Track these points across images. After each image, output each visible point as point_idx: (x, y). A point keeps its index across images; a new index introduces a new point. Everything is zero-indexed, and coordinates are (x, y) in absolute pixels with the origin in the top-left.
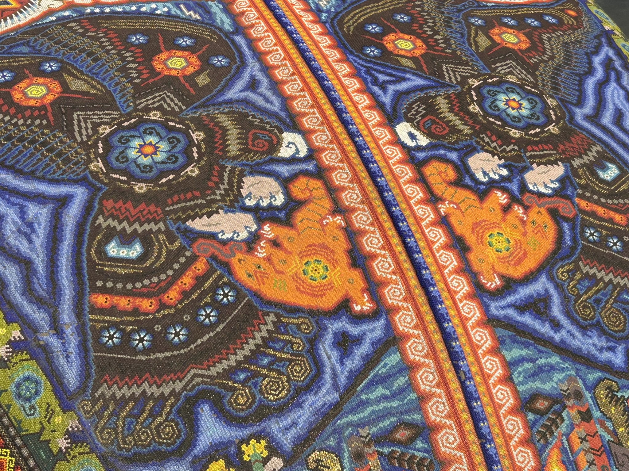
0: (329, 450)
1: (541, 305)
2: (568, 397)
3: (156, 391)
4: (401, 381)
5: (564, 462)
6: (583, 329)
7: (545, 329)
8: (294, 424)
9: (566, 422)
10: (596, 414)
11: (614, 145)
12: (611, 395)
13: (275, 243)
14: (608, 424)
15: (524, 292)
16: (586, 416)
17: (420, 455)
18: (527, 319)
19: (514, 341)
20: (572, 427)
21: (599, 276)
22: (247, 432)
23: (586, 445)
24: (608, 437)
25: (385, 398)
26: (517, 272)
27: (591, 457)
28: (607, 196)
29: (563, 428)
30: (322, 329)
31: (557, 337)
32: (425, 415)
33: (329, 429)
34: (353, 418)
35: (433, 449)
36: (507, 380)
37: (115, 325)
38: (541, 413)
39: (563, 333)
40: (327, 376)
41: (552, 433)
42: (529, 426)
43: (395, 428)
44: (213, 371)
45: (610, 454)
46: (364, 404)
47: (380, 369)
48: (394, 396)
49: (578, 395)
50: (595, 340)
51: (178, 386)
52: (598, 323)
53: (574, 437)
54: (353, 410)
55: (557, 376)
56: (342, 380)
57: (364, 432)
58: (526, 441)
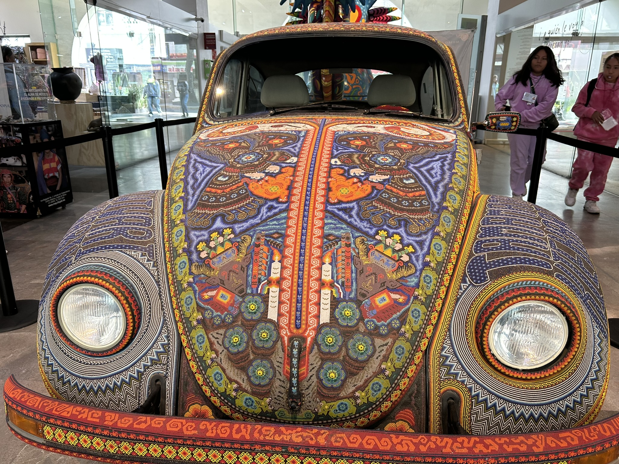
0: (250, 235)
1: (348, 210)
2: (343, 238)
3: (209, 212)
4: (284, 221)
5: (332, 257)
6: (362, 220)
7: (346, 217)
8: (243, 226)
9: (339, 245)
10: (353, 246)
11: (419, 175)
12: (363, 242)
13: (267, 181)
14: (357, 250)
15: (344, 205)
16: (348, 245)
17: (278, 242)
18: (341, 213)
19: (331, 218)
20: (340, 247)
21: (379, 207)
22: (228, 226)
23: (343, 254)
24: (354, 254)
25: (276, 225)
26: (344, 200)
27: (344, 258)
28: (403, 187)
29: (336, 247)
30: (266, 203)
31: (349, 220)
32: (287, 232)
33: (252, 230)
34: (262, 228)
35: (284, 242)
36: (322, 228)
37: (208, 195)
38: (330, 240)
39: (352, 220)
40: (260, 216)
41: (331, 247)
42: (323, 243)
43: (274, 233)
44: (227, 209)
45: (352, 259)
46: (267, 225)
47: (278, 217)
48: (278, 225)
49: (348, 238)
50: (365, 224)
51: (216, 211)
52: (369, 220)
53: (340, 251)
54: (263, 226)
55: (342, 231)
56: (264, 217)
57: (263, 232)
58: (319, 247)
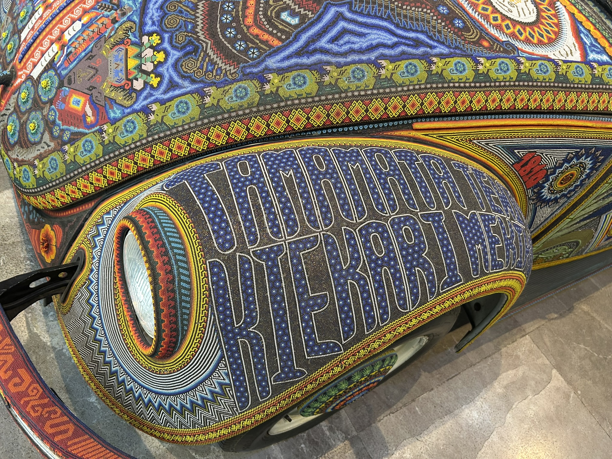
2: (121, 10)
9: (109, 13)
10: (116, 25)
11: (321, 24)
12: (128, 30)
14: (113, 32)
16: (114, 21)
20: (107, 17)
24: (107, 35)
28: (266, 16)
29: (106, 13)
45: (100, 38)
50: (156, 14)
52: (167, 14)
53: (103, 20)
